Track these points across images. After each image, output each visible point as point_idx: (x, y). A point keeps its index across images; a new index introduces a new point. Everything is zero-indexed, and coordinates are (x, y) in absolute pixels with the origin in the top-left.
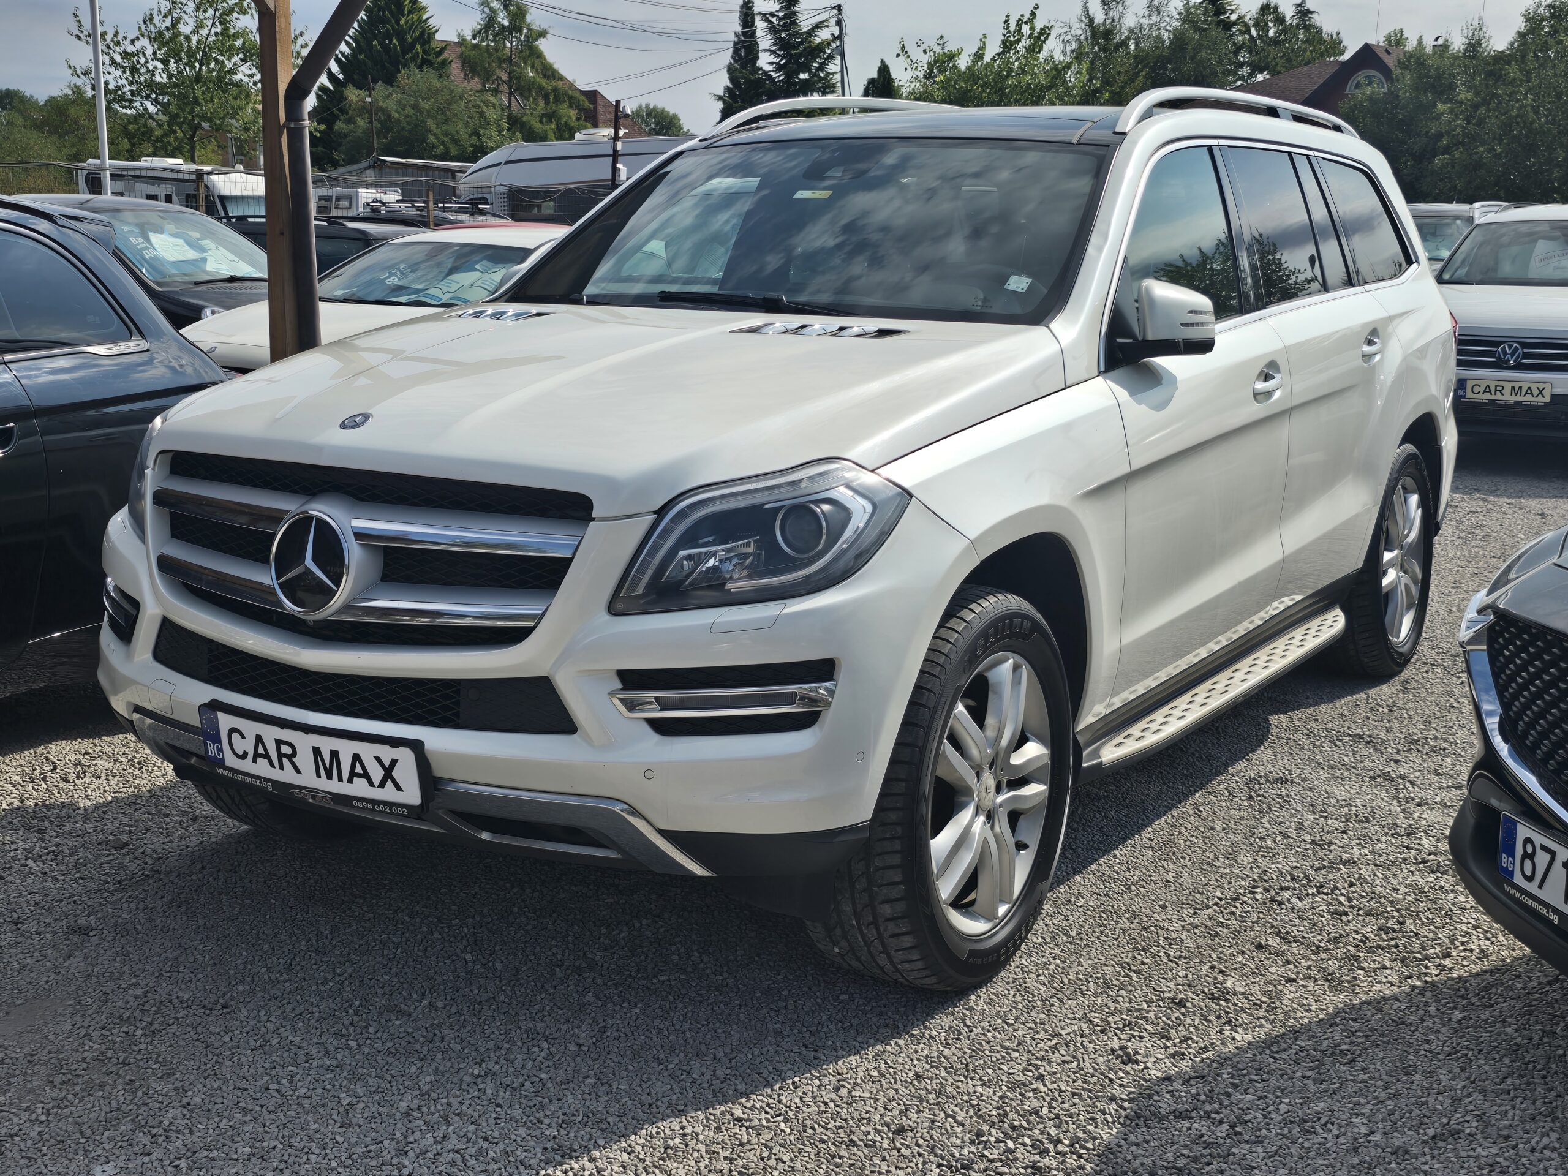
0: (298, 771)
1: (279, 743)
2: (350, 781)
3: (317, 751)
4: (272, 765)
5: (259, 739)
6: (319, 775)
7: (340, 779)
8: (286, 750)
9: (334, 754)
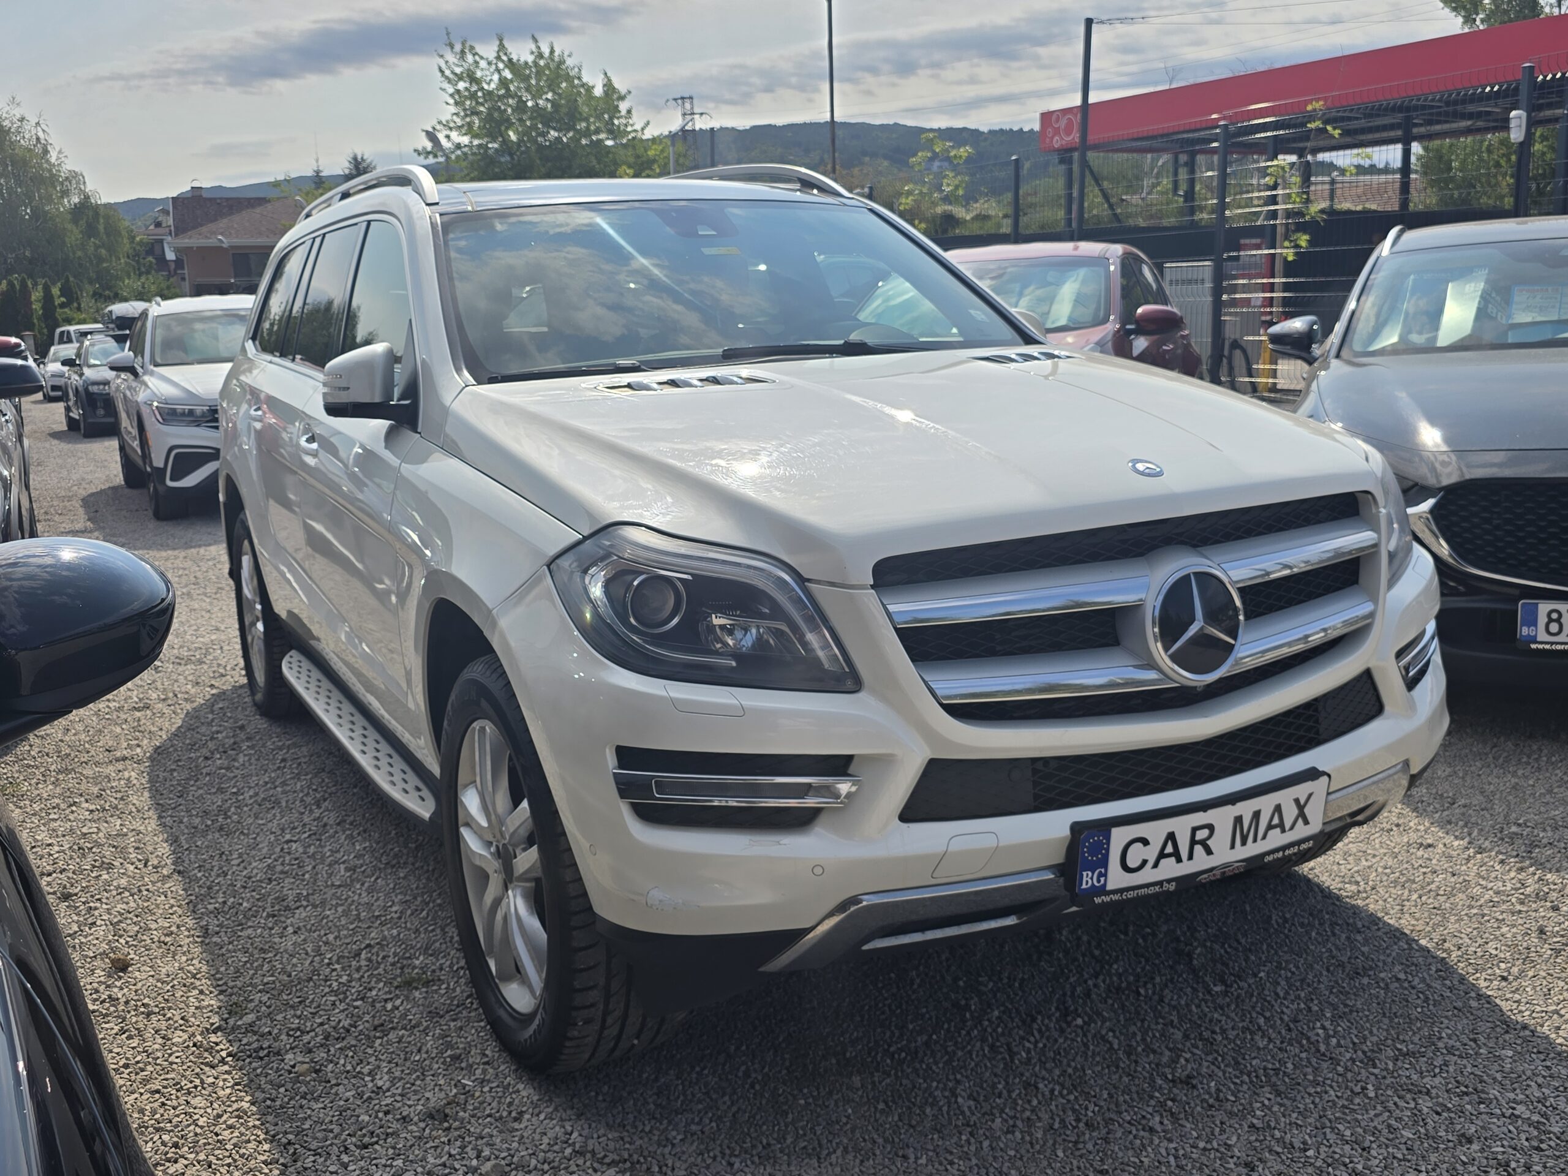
0: (1209, 852)
1: (1194, 830)
2: (1264, 837)
3: (1238, 820)
4: (1179, 860)
5: (1171, 837)
6: (1233, 847)
7: (1255, 840)
8: (1201, 835)
9: (1257, 815)
